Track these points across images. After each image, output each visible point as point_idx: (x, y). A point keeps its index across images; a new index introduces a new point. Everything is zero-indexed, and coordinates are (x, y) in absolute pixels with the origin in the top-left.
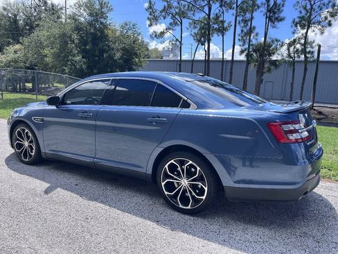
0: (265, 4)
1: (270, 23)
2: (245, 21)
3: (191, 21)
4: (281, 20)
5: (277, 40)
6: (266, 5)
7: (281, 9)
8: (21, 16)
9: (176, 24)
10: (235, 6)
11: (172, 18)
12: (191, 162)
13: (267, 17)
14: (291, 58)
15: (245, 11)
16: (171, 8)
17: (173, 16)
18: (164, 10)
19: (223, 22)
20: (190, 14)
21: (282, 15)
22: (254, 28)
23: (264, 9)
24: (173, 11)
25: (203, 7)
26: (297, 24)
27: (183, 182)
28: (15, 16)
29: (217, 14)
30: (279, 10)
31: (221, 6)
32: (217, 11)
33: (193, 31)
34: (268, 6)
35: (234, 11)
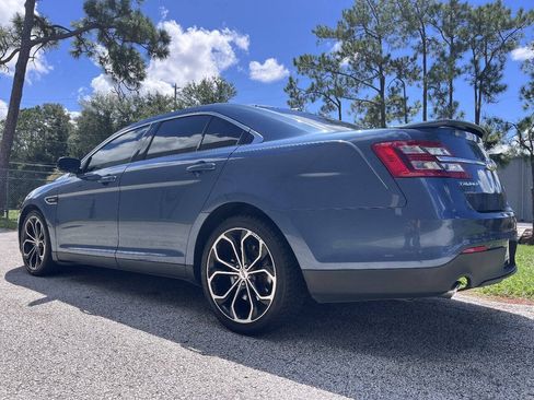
0: (470, 68)
1: (483, 96)
2: (441, 96)
3: (353, 102)
4: (501, 90)
5: (496, 120)
6: (473, 70)
7: (500, 73)
8: (115, 114)
9: (331, 108)
10: (422, 74)
11: (324, 100)
12: (249, 233)
13: (476, 88)
14: (526, 147)
15: (437, 80)
16: (322, 86)
17: (327, 98)
18: (312, 89)
19: (404, 100)
20: (351, 92)
21: (501, 82)
22: (456, 104)
23: (470, 76)
24: (325, 90)
25: (371, 80)
26: (529, 94)
27: (240, 274)
28: (108, 113)
29: (393, 89)
30: (496, 74)
31: (399, 77)
32: (394, 84)
33: (358, 116)
34: (477, 70)
35: (421, 82)
